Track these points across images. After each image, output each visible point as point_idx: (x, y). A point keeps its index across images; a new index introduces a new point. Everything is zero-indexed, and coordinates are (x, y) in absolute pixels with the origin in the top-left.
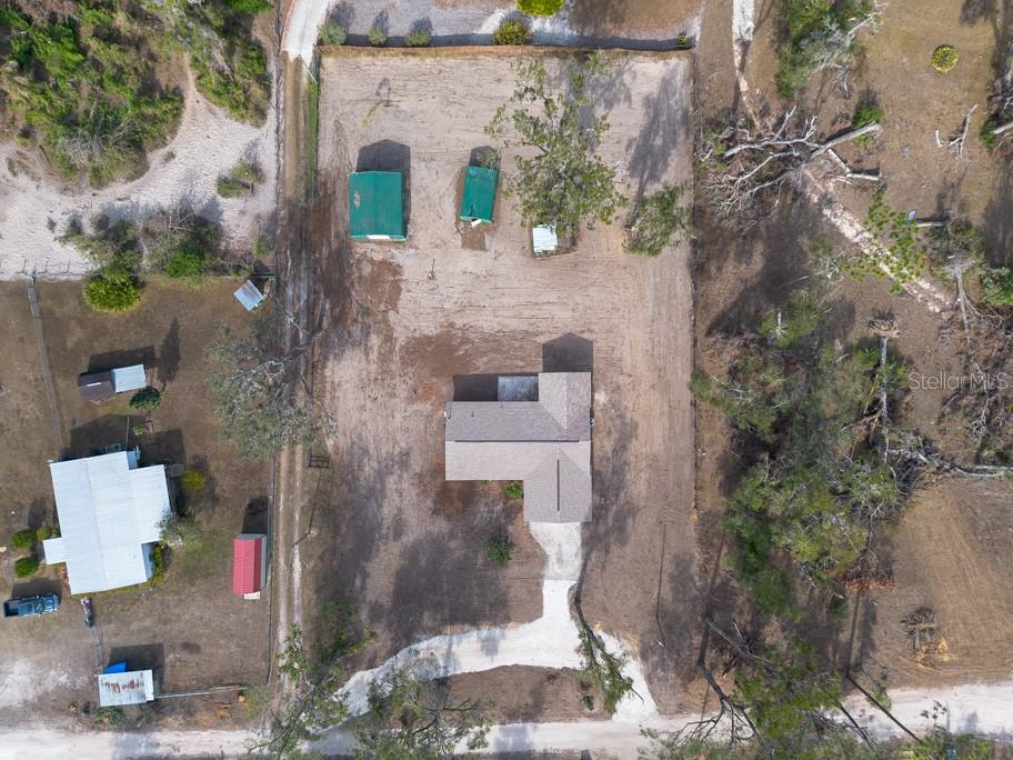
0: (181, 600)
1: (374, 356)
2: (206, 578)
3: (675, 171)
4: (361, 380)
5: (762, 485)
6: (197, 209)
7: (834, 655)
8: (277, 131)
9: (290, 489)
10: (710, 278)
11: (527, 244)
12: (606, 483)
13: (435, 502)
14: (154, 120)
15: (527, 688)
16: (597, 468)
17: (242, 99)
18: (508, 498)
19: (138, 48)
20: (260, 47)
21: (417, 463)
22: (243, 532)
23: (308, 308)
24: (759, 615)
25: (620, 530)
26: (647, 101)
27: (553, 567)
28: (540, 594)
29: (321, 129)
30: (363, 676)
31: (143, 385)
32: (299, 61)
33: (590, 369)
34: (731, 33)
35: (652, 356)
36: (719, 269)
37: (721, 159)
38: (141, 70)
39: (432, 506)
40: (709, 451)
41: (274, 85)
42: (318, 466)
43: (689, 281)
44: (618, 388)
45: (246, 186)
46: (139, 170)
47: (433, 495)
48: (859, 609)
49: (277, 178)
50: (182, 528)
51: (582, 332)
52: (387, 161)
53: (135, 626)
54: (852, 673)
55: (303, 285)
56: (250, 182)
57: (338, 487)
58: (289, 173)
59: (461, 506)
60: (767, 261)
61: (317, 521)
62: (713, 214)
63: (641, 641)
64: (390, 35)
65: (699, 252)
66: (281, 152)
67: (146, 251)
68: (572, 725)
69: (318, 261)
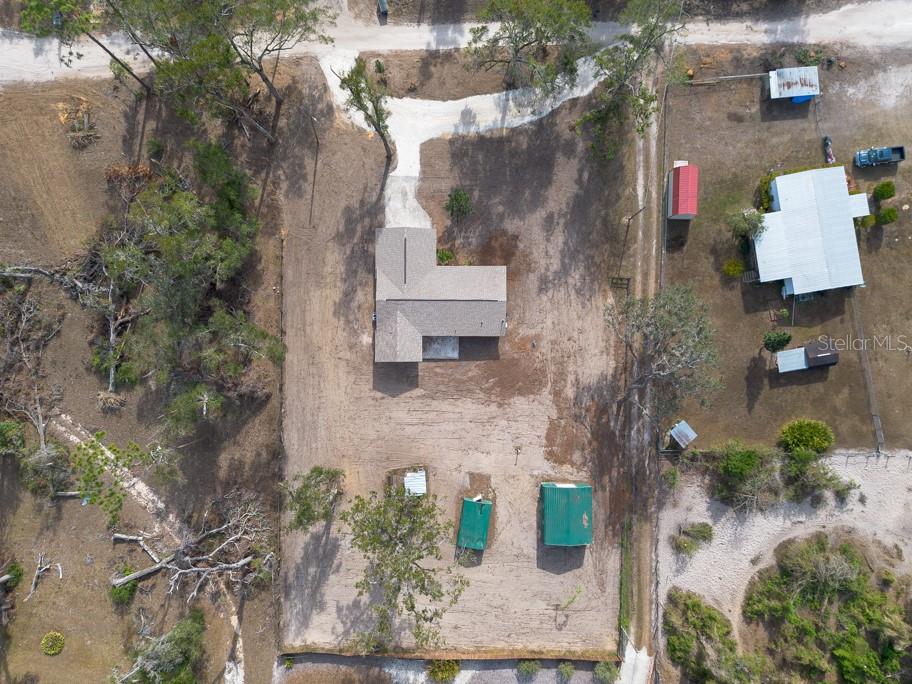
0: (746, 161)
1: (571, 378)
2: (722, 180)
3: (297, 544)
4: (582, 357)
5: (222, 260)
6: (731, 513)
7: (160, 108)
8: (657, 583)
9: (646, 259)
10: (267, 446)
11: (432, 478)
12: (362, 263)
13: (516, 247)
14: (770, 595)
15: (434, 81)
16: (371, 276)
17: (689, 614)
18: (450, 249)
19: (784, 660)
20: (673, 660)
21: (532, 281)
22: (688, 221)
23: (630, 422)
24: (227, 144)
25: (350, 220)
26: (321, 607)
27: (411, 188)
28: (423, 164)
29: (617, 585)
30: (582, 92)
31: (779, 354)
32: (638, 647)
33: (375, 364)
34: (245, 669)
35: (320, 376)
36: (259, 455)
37: (255, 554)
38: (782, 640)
39: (518, 243)
40: (270, 291)
41: (660, 626)
42: (621, 279)
43: (286, 444)
44: (351, 347)
45: (686, 533)
46: (783, 550)
47: (518, 253)
48: (138, 149)
49: (658, 541)
50: (745, 226)
51: (383, 398)
52: (558, 555)
53: (786, 138)
54: (145, 93)
55: (634, 443)
56: (683, 537)
57: (604, 261)
58: (646, 545)
59: (493, 243)
60: (215, 461)
61: (622, 231)
62: (263, 504)
63: (332, 121)
64: (554, 670)
65: (276, 470)
66: (654, 564)
67: (777, 475)
68: (395, 47)
69: (622, 465)
